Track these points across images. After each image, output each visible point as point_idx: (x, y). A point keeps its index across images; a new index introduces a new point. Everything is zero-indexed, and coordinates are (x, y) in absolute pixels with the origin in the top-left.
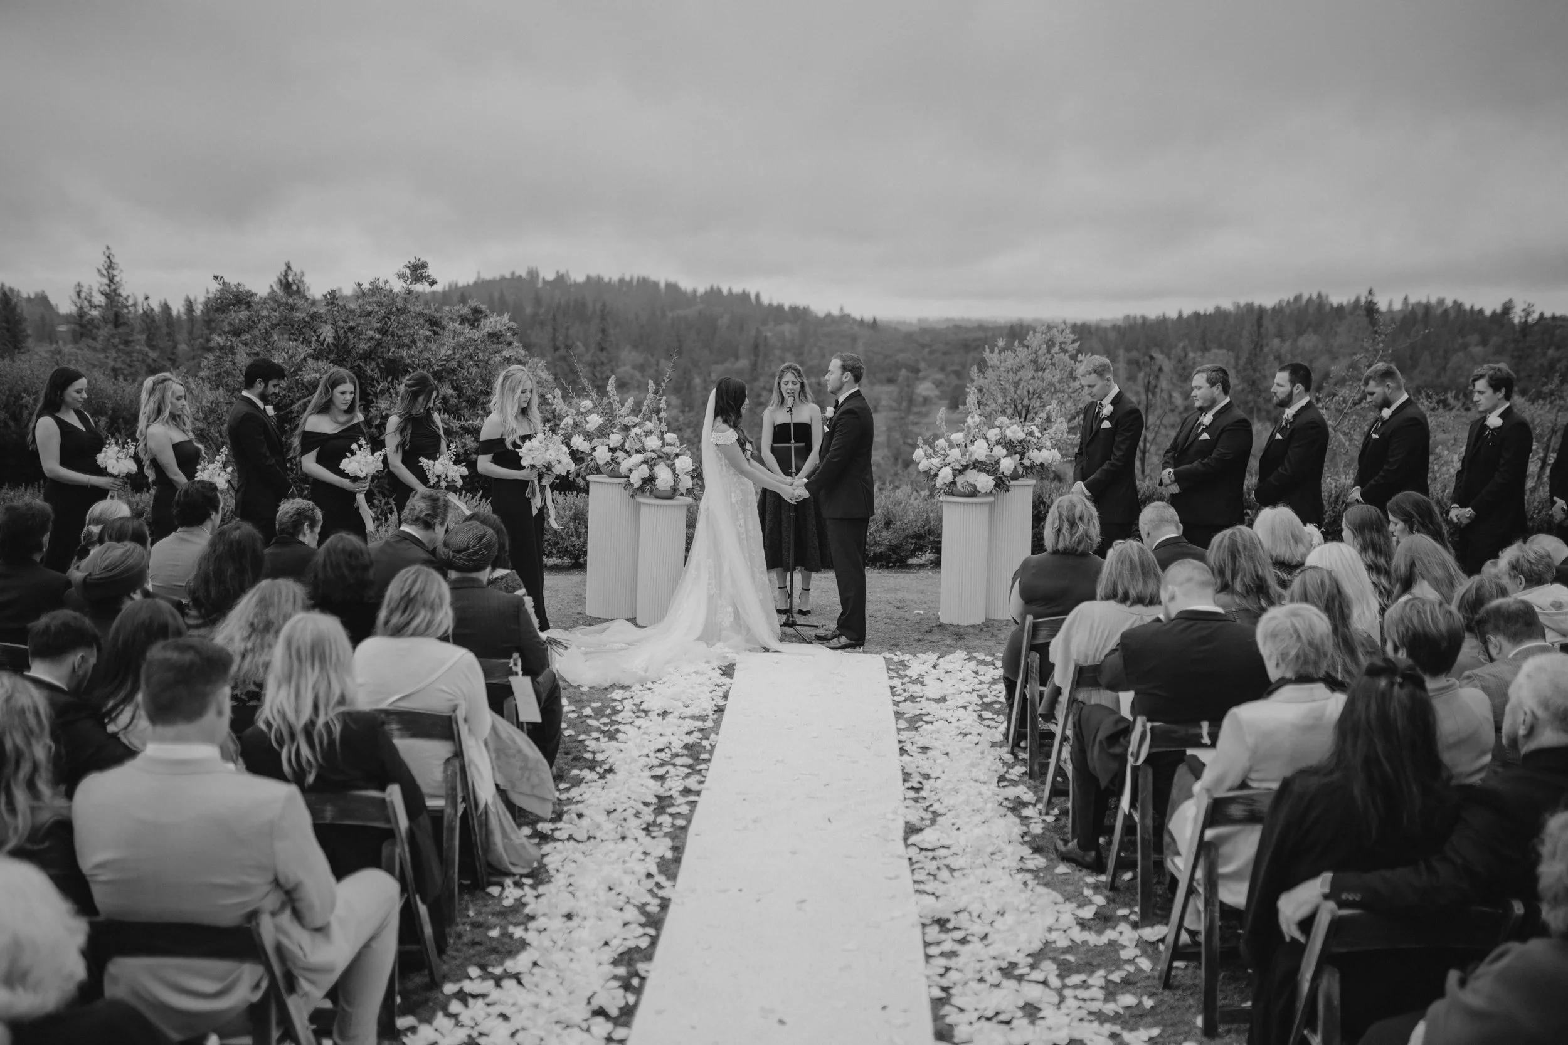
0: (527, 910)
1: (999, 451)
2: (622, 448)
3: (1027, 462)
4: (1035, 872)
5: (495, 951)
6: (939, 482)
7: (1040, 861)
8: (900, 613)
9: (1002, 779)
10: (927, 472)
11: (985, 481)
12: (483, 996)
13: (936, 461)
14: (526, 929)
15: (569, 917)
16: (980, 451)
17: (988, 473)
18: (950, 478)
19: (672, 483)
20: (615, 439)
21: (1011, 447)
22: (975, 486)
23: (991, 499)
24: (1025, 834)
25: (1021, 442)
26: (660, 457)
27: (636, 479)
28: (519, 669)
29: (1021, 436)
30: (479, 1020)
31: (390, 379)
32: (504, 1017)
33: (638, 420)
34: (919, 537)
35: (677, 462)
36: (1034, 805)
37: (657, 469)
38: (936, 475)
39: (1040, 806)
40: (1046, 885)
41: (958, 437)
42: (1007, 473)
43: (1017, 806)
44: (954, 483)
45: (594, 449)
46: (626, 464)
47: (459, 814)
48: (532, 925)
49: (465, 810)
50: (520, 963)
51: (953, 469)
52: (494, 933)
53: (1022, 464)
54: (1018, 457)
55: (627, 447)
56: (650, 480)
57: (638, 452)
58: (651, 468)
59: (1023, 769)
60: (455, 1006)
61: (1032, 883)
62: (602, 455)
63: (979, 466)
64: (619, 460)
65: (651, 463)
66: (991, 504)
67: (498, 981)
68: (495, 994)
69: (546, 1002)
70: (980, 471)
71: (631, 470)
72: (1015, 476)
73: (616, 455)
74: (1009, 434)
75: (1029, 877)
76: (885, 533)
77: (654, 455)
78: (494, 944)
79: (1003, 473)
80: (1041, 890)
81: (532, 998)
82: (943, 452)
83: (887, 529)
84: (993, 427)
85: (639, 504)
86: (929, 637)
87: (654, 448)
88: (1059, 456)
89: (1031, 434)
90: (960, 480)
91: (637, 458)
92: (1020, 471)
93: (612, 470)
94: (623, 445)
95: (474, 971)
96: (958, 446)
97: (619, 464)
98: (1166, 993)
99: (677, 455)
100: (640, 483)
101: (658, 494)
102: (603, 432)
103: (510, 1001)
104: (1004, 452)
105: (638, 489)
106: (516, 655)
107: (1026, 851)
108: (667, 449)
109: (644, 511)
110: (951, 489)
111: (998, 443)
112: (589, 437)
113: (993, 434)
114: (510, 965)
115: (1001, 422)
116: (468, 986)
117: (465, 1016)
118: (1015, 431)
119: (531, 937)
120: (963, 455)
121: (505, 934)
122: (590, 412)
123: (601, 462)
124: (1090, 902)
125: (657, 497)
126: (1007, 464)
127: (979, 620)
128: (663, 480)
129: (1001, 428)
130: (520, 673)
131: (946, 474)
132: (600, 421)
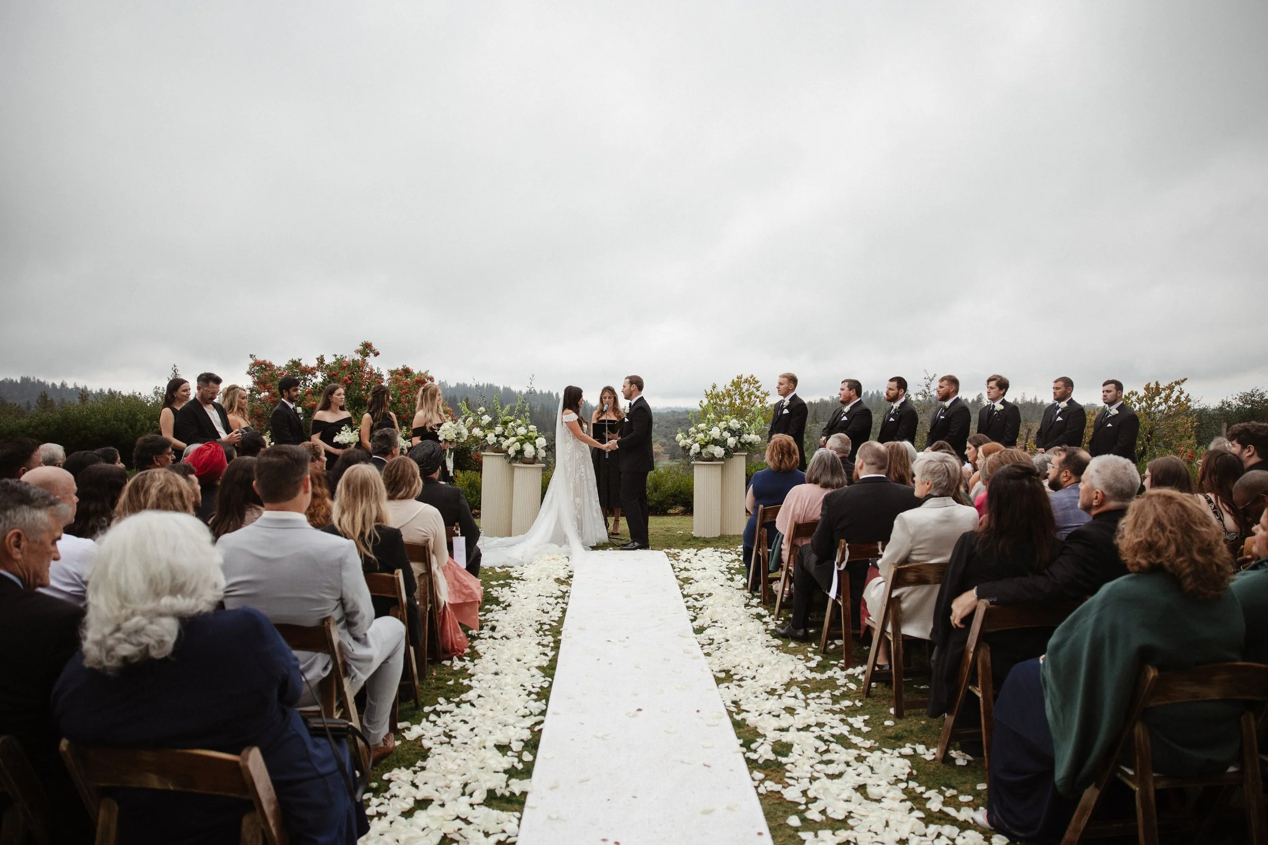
0: (469, 672)
1: (726, 434)
2: (503, 435)
3: (743, 441)
4: (777, 647)
5: (453, 691)
6: (692, 452)
7: (778, 642)
8: (668, 533)
9: (746, 605)
10: (684, 448)
11: (719, 451)
12: (451, 712)
13: (689, 441)
14: (471, 681)
15: (496, 674)
16: (715, 433)
17: (721, 446)
18: (698, 450)
19: (534, 454)
20: (499, 429)
21: (733, 433)
22: (713, 454)
23: (723, 463)
24: (766, 630)
25: (739, 429)
26: (526, 438)
27: (511, 452)
28: (459, 532)
29: (738, 426)
30: (449, 723)
31: (356, 407)
32: (465, 722)
33: (512, 418)
34: (674, 496)
35: (537, 441)
36: (769, 616)
37: (524, 446)
38: (690, 449)
39: (773, 617)
40: (785, 652)
41: (702, 426)
42: (732, 446)
43: (759, 617)
44: (700, 453)
45: (486, 436)
46: (505, 444)
47: (428, 609)
48: (475, 678)
49: (431, 607)
50: (471, 695)
51: (700, 444)
52: (451, 683)
53: (740, 442)
54: (737, 437)
55: (506, 434)
56: (520, 452)
57: (513, 436)
58: (522, 445)
59: (759, 600)
60: (432, 717)
61: (776, 652)
62: (491, 438)
63: (715, 442)
64: (501, 442)
65: (522, 442)
66: (722, 465)
67: (458, 705)
68: (456, 711)
69: (491, 714)
70: (716, 445)
71: (508, 447)
72: (736, 449)
73: (499, 439)
74: (731, 424)
75: (774, 649)
76: (654, 494)
77: (523, 438)
78: (452, 688)
79: (729, 447)
80: (782, 654)
81: (482, 711)
82: (694, 435)
83: (656, 492)
84: (723, 421)
85: (514, 467)
86: (689, 543)
87: (523, 433)
88: (760, 439)
89: (744, 425)
90: (704, 451)
91: (512, 439)
92: (739, 446)
93: (497, 448)
94: (503, 433)
95: (441, 700)
96: (702, 431)
97: (501, 444)
98: (868, 699)
99: (537, 438)
100: (515, 454)
101: (527, 461)
102: (491, 426)
103: (468, 714)
104: (729, 434)
105: (513, 458)
107: (769, 637)
108: (530, 434)
109: (516, 470)
110: (699, 456)
111: (725, 429)
112: (483, 428)
113: (722, 425)
114: (464, 697)
115: (727, 418)
116: (438, 708)
117: (439, 721)
118: (735, 423)
119: (474, 683)
120: (706, 437)
121: (457, 682)
122: (483, 414)
123: (490, 443)
124: (813, 659)
125: (524, 463)
126: (732, 441)
127: (718, 534)
128: (529, 452)
129: (727, 421)
130: (460, 534)
131: (696, 447)
132: (490, 419)
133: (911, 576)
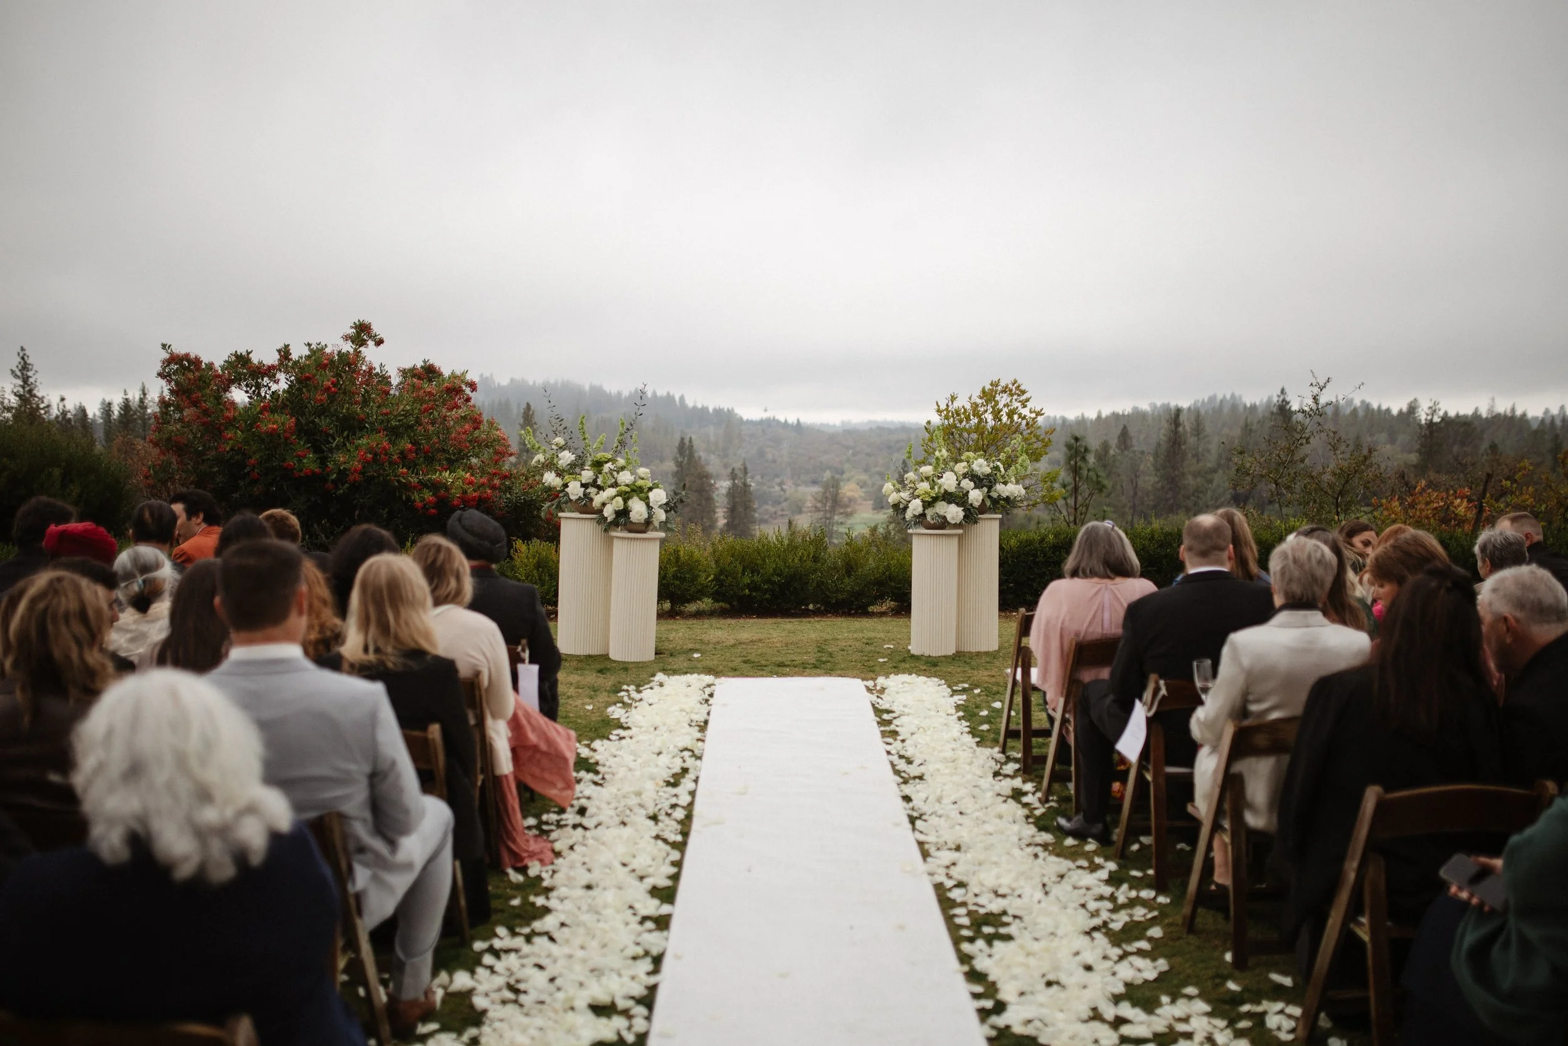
0: (545, 884)
1: (967, 484)
2: (594, 484)
3: (994, 495)
4: (1045, 846)
5: (519, 916)
6: (909, 515)
7: (1047, 837)
8: (868, 648)
9: (996, 774)
10: (896, 506)
11: (954, 513)
12: (516, 951)
13: (905, 495)
14: (548, 898)
15: (589, 887)
16: (949, 482)
17: (958, 505)
18: (920, 510)
19: (646, 516)
20: (587, 475)
21: (979, 481)
22: (945, 518)
23: (960, 531)
24: (1027, 817)
25: (988, 475)
26: (633, 490)
27: (609, 512)
28: (526, 655)
29: (988, 470)
30: (515, 969)
31: (345, 434)
32: (540, 967)
33: (610, 456)
34: (879, 583)
35: (651, 495)
36: (1034, 794)
37: (630, 503)
38: (906, 508)
39: (1039, 795)
40: (1058, 855)
41: (927, 470)
42: (977, 504)
43: (1017, 795)
44: (923, 515)
45: (566, 485)
46: (598, 499)
48: (553, 894)
49: (483, 781)
50: (548, 923)
51: (923, 501)
52: (516, 902)
53: (989, 497)
54: (985, 489)
55: (599, 482)
56: (623, 513)
57: (612, 486)
58: (625, 501)
59: (1017, 766)
60: (488, 959)
61: (1042, 855)
62: (575, 490)
63: (948, 497)
64: (592, 495)
65: (626, 497)
66: (960, 536)
67: (528, 939)
68: (526, 949)
69: (580, 954)
70: (949, 503)
71: (604, 504)
72: (983, 509)
73: (588, 491)
74: (975, 467)
75: (1039, 849)
76: (847, 580)
77: (628, 489)
78: (517, 911)
79: (971, 505)
80: (1053, 859)
81: (566, 950)
82: (912, 485)
83: (849, 576)
84: (962, 461)
85: (612, 538)
86: (903, 665)
87: (627, 482)
88: (1023, 492)
89: (997, 468)
90: (930, 513)
91: (611, 492)
92: (988, 503)
93: (584, 506)
94: (595, 481)
95: (501, 931)
96: (927, 478)
97: (592, 500)
98: (1191, 937)
99: (650, 489)
100: (614, 516)
101: (634, 527)
102: (574, 468)
103: (544, 954)
104: (972, 484)
105: (611, 523)
106: (524, 641)
107: (1031, 830)
108: (640, 483)
109: (616, 543)
110: (920, 519)
111: (965, 476)
112: (560, 473)
113: (961, 468)
114: (537, 925)
115: (968, 457)
116: (497, 944)
117: (499, 966)
118: (981, 466)
119: (553, 903)
120: (932, 488)
121: (526, 903)
122: (562, 448)
123: (573, 498)
124: (1102, 867)
125: (630, 531)
126: (976, 496)
127: (951, 651)
128: (637, 513)
129: (968, 462)
130: (527, 661)
131: (916, 506)
132: (573, 457)
133: (1261, 740)
